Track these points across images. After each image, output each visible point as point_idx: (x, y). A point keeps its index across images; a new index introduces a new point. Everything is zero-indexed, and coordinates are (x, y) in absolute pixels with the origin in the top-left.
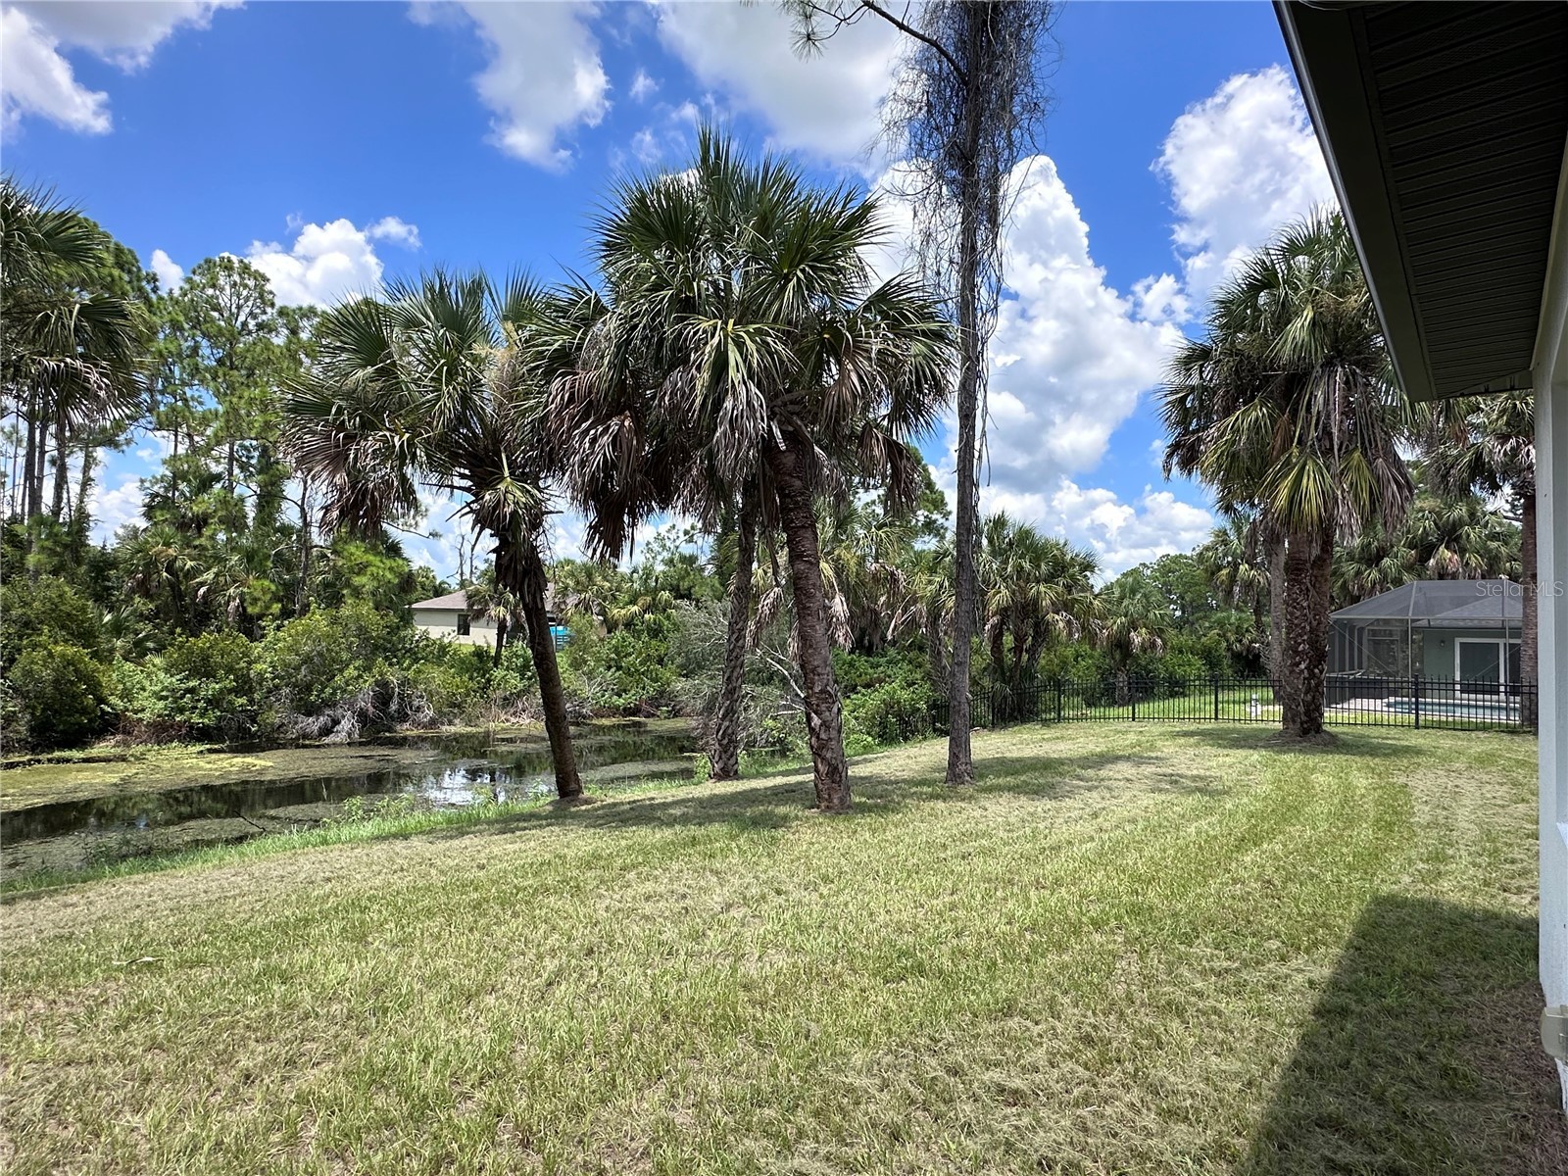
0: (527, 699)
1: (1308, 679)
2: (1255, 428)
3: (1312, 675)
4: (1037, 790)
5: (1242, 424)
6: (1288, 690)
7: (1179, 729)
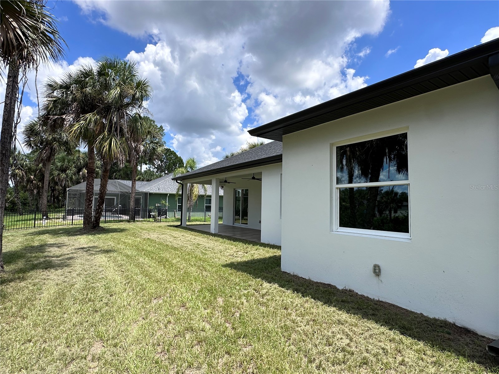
1: (98, 209)
2: (96, 122)
3: (100, 208)
4: (48, 265)
5: (91, 119)
6: (87, 213)
7: (25, 233)
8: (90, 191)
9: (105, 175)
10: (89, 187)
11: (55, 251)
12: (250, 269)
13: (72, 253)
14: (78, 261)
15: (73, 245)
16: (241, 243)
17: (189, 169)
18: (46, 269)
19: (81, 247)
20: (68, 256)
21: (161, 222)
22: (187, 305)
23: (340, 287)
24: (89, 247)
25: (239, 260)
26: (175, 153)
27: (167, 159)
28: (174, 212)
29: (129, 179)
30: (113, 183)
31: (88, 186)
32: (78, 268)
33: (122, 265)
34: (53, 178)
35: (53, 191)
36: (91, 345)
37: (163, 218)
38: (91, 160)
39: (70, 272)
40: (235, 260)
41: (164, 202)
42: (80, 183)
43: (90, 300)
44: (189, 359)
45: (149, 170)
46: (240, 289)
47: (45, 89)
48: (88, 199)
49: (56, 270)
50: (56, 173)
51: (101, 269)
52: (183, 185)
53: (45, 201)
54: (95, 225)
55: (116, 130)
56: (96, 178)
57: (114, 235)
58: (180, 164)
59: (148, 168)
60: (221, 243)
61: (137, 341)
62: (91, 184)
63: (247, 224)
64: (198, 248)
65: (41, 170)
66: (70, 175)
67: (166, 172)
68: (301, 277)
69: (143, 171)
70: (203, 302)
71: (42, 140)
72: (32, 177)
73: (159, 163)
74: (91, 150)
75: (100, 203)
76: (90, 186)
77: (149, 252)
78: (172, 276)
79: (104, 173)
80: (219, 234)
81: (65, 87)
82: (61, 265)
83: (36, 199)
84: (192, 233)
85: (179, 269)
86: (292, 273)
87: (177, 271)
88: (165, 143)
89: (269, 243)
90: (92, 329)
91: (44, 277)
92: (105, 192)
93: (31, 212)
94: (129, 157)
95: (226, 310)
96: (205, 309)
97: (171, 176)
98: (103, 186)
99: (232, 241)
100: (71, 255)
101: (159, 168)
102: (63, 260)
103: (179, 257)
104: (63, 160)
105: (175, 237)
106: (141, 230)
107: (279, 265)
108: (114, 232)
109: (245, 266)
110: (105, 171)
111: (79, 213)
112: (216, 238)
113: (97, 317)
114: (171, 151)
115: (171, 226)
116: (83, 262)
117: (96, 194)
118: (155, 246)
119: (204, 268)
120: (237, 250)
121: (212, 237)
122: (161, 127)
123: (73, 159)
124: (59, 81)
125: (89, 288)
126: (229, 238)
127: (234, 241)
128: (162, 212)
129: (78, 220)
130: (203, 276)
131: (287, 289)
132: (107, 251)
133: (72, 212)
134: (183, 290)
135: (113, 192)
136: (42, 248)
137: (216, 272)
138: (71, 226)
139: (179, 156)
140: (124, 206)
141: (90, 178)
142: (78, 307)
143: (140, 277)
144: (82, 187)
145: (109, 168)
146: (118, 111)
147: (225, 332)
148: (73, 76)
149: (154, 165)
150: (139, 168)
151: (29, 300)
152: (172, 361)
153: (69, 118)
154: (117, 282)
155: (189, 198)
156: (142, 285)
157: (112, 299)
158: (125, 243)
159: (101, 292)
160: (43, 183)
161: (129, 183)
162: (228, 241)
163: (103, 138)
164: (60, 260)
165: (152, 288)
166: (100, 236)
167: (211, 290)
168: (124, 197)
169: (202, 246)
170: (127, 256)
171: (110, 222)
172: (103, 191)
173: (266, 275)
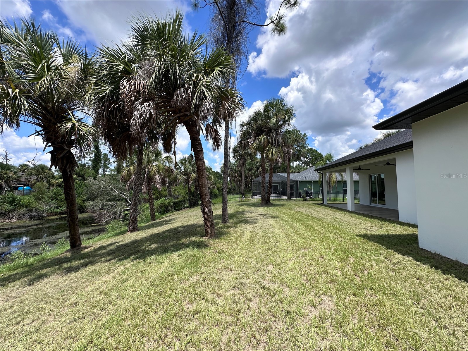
0: (14, 213)
2: (264, 140)
3: (269, 191)
4: (246, 222)
5: (261, 139)
6: (263, 194)
7: (235, 204)
8: (264, 181)
9: (271, 171)
10: (263, 179)
11: (248, 215)
12: (383, 241)
13: (257, 217)
14: (260, 221)
15: (257, 212)
16: (377, 220)
17: (328, 162)
18: (245, 223)
19: (261, 213)
20: (255, 218)
21: (308, 200)
22: (325, 257)
24: (265, 214)
25: (373, 233)
26: (316, 151)
27: (311, 156)
28: (318, 194)
29: (286, 172)
30: (277, 176)
32: (260, 225)
33: (283, 226)
34: (246, 175)
35: (246, 182)
36: (267, 265)
37: (310, 198)
38: (263, 162)
39: (256, 227)
40: (368, 232)
41: (309, 187)
42: (259, 176)
43: (266, 243)
44: (324, 289)
45: (299, 165)
46: (371, 255)
47: (240, 127)
48: (263, 186)
49: (250, 225)
50: (247, 172)
51: (271, 227)
52: (322, 174)
53: (243, 188)
54: (267, 201)
55: (275, 143)
56: (266, 173)
57: (279, 208)
58: (321, 158)
59: (298, 164)
60: (356, 218)
61: (291, 270)
62: (264, 177)
63: (385, 204)
64: (335, 220)
65: (240, 171)
66: (253, 172)
67: (311, 165)
68: (445, 257)
69: (294, 166)
70: (337, 257)
71: (239, 154)
72: (237, 175)
73: (305, 159)
74: (263, 157)
75: (270, 188)
77: (300, 220)
78: (315, 237)
80: (355, 211)
81: (248, 124)
82: (252, 222)
83: (239, 187)
84: (332, 209)
85: (320, 233)
86: (433, 252)
87: (319, 234)
88: (308, 145)
89: (408, 222)
90: (268, 258)
91: (244, 227)
92: (272, 181)
93: (237, 194)
94: (284, 158)
95: (355, 267)
96: (338, 262)
97: (314, 168)
98: (271, 178)
99: (367, 218)
100: (256, 218)
101: (306, 163)
102: (253, 219)
103: (320, 225)
104: (249, 164)
105: (318, 212)
106: (294, 206)
107: (417, 242)
108: (278, 206)
109: (378, 238)
110: (271, 169)
111: (259, 194)
112: (352, 214)
113: (270, 252)
114: (313, 150)
115: (315, 204)
116: (262, 222)
117: (267, 183)
118: (304, 216)
119: (340, 235)
120: (371, 225)
121: (348, 213)
122: (305, 134)
123: (255, 163)
124: (245, 122)
125: (265, 236)
126: (365, 215)
127: (369, 218)
128: (309, 194)
129: (259, 198)
130: (338, 240)
131: (423, 264)
132: (274, 217)
133: (255, 194)
134: (323, 247)
135: (276, 181)
136: (243, 212)
137: (350, 239)
138: (256, 202)
139: (319, 153)
140: (284, 190)
141: (263, 173)
142: (260, 245)
143: (293, 234)
144: (260, 179)
145: (273, 166)
146: (276, 131)
147: (353, 281)
148: (252, 116)
149: (301, 161)
150: (292, 165)
151: (239, 237)
152: (313, 287)
153: (251, 141)
154: (280, 235)
155: (328, 183)
156: (294, 239)
157: (278, 244)
158: (284, 213)
159: (271, 239)
160: (241, 178)
161: (285, 175)
162: (363, 217)
163: (268, 149)
164: (251, 220)
165: (301, 242)
166: (270, 208)
167: (344, 251)
168: (284, 184)
169: (339, 219)
170: (286, 221)
171: (276, 200)
172: (270, 181)
173: (399, 248)
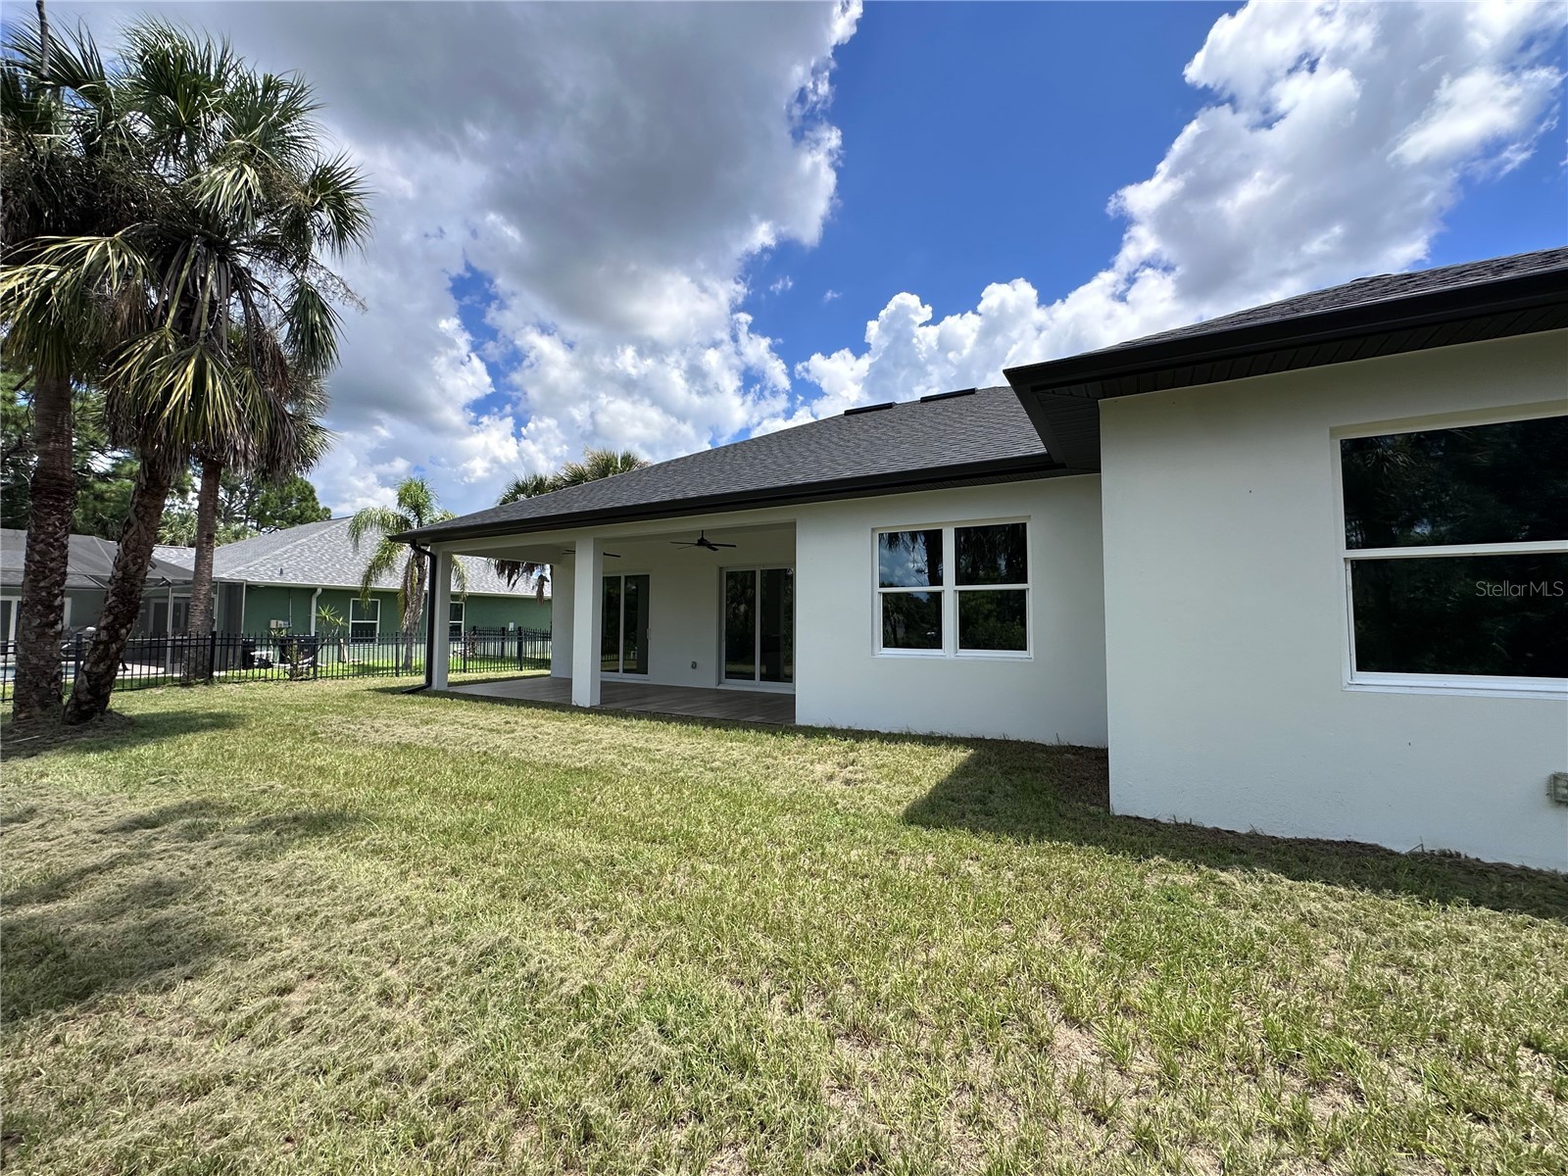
1: (107, 644)
6: (35, 661)
8: (52, 570)
9: (145, 507)
10: (41, 553)
23: (1403, 849)
28: (339, 645)
31: (40, 547)
38: (57, 441)
48: (41, 601)
52: (434, 558)
54: (85, 707)
62: (57, 540)
75: (116, 618)
76: (53, 546)
79: (141, 496)
80: (605, 706)
92: (143, 572)
115: (393, 691)
141: (49, 514)
172: (133, 568)
